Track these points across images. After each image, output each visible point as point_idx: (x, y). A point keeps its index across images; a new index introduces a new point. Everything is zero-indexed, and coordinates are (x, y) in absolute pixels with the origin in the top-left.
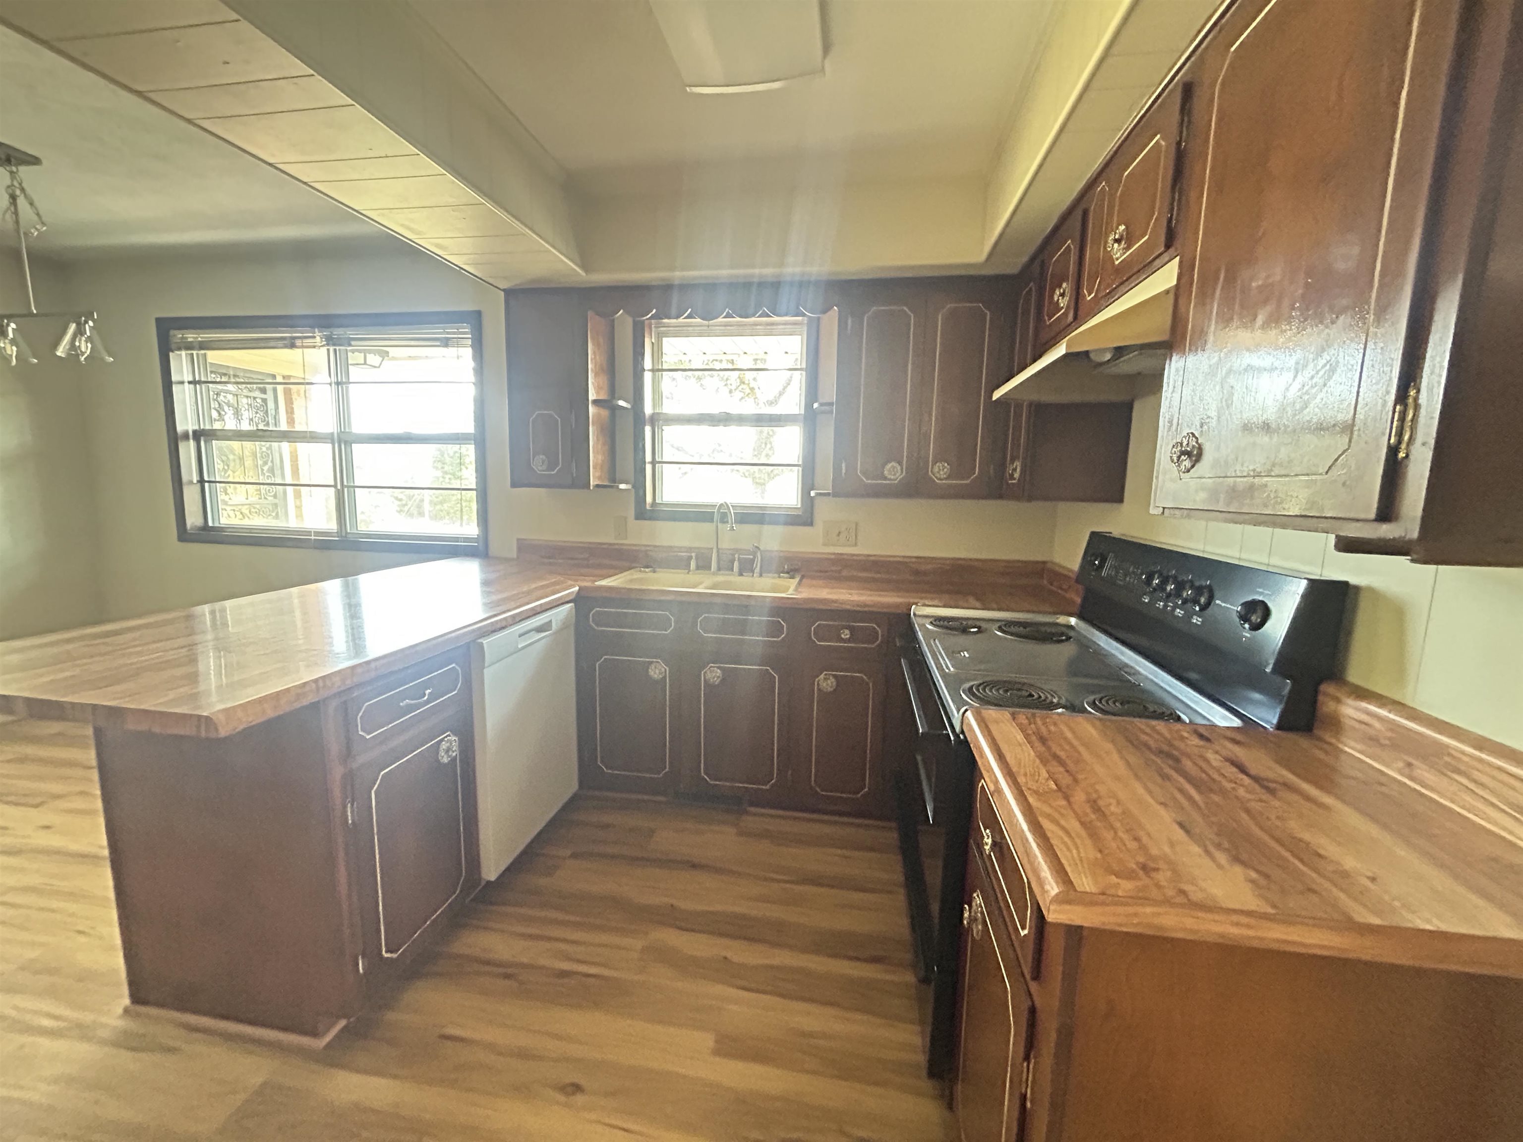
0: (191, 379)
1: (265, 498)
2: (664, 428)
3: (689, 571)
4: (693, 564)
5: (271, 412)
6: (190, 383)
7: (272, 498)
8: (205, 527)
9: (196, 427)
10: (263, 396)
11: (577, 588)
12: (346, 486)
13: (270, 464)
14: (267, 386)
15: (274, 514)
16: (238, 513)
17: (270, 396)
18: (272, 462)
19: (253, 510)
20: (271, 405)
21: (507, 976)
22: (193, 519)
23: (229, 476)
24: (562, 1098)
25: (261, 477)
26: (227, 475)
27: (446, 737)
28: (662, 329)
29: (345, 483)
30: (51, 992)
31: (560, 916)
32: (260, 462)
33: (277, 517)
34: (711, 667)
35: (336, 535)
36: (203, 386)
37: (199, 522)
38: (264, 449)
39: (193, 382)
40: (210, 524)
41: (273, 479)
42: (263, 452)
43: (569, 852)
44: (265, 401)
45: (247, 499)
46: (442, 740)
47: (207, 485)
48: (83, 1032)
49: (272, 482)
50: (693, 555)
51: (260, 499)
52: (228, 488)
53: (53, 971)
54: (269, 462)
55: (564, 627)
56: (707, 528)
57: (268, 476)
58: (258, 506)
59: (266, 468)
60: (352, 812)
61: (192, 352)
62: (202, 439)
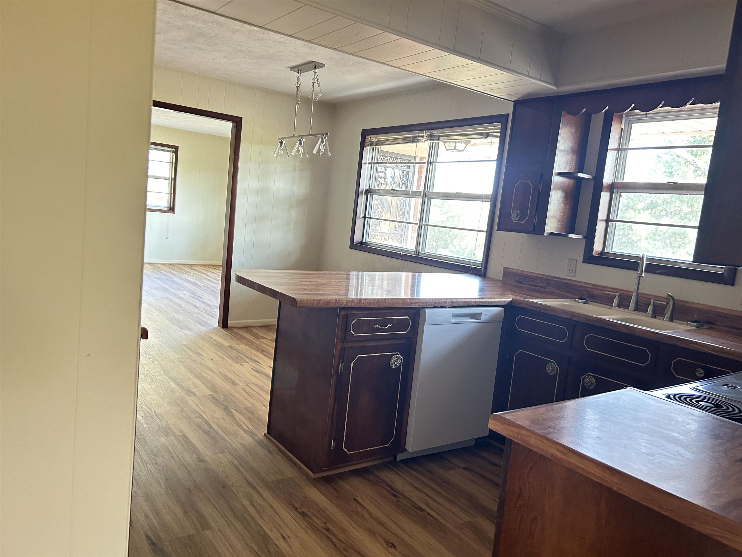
0: (370, 162)
1: (397, 231)
2: (622, 194)
3: (612, 306)
4: (615, 302)
5: (410, 180)
6: (369, 163)
7: (401, 231)
8: (362, 243)
9: (367, 188)
10: (408, 170)
11: (510, 300)
12: (424, 225)
13: (403, 210)
14: (411, 165)
15: (400, 240)
16: (383, 238)
17: (411, 170)
18: (405, 209)
19: (390, 237)
20: (411, 175)
21: (395, 496)
22: (357, 238)
23: (382, 216)
24: (385, 545)
25: (398, 218)
26: (381, 215)
27: (396, 354)
28: (632, 117)
29: (424, 223)
30: (249, 419)
31: (437, 488)
32: (399, 209)
33: (401, 243)
34: (589, 375)
35: (414, 253)
36: (375, 165)
37: (360, 240)
38: (402, 201)
39: (371, 163)
40: (364, 241)
41: (403, 219)
42: (401, 203)
43: (464, 466)
44: (408, 172)
45: (388, 230)
46: (394, 355)
47: (366, 219)
48: (252, 434)
49: (403, 221)
50: (617, 294)
51: (395, 231)
52: (381, 222)
53: (252, 413)
54: (403, 209)
55: (491, 321)
56: (633, 275)
57: (401, 217)
58: (393, 235)
59: (401, 213)
60: (341, 367)
61: (373, 147)
62: (369, 193)
